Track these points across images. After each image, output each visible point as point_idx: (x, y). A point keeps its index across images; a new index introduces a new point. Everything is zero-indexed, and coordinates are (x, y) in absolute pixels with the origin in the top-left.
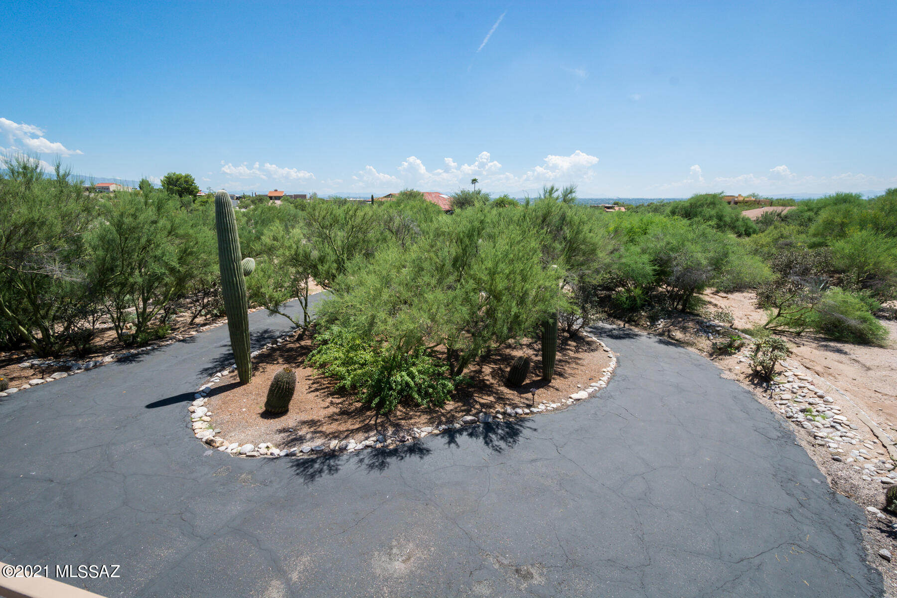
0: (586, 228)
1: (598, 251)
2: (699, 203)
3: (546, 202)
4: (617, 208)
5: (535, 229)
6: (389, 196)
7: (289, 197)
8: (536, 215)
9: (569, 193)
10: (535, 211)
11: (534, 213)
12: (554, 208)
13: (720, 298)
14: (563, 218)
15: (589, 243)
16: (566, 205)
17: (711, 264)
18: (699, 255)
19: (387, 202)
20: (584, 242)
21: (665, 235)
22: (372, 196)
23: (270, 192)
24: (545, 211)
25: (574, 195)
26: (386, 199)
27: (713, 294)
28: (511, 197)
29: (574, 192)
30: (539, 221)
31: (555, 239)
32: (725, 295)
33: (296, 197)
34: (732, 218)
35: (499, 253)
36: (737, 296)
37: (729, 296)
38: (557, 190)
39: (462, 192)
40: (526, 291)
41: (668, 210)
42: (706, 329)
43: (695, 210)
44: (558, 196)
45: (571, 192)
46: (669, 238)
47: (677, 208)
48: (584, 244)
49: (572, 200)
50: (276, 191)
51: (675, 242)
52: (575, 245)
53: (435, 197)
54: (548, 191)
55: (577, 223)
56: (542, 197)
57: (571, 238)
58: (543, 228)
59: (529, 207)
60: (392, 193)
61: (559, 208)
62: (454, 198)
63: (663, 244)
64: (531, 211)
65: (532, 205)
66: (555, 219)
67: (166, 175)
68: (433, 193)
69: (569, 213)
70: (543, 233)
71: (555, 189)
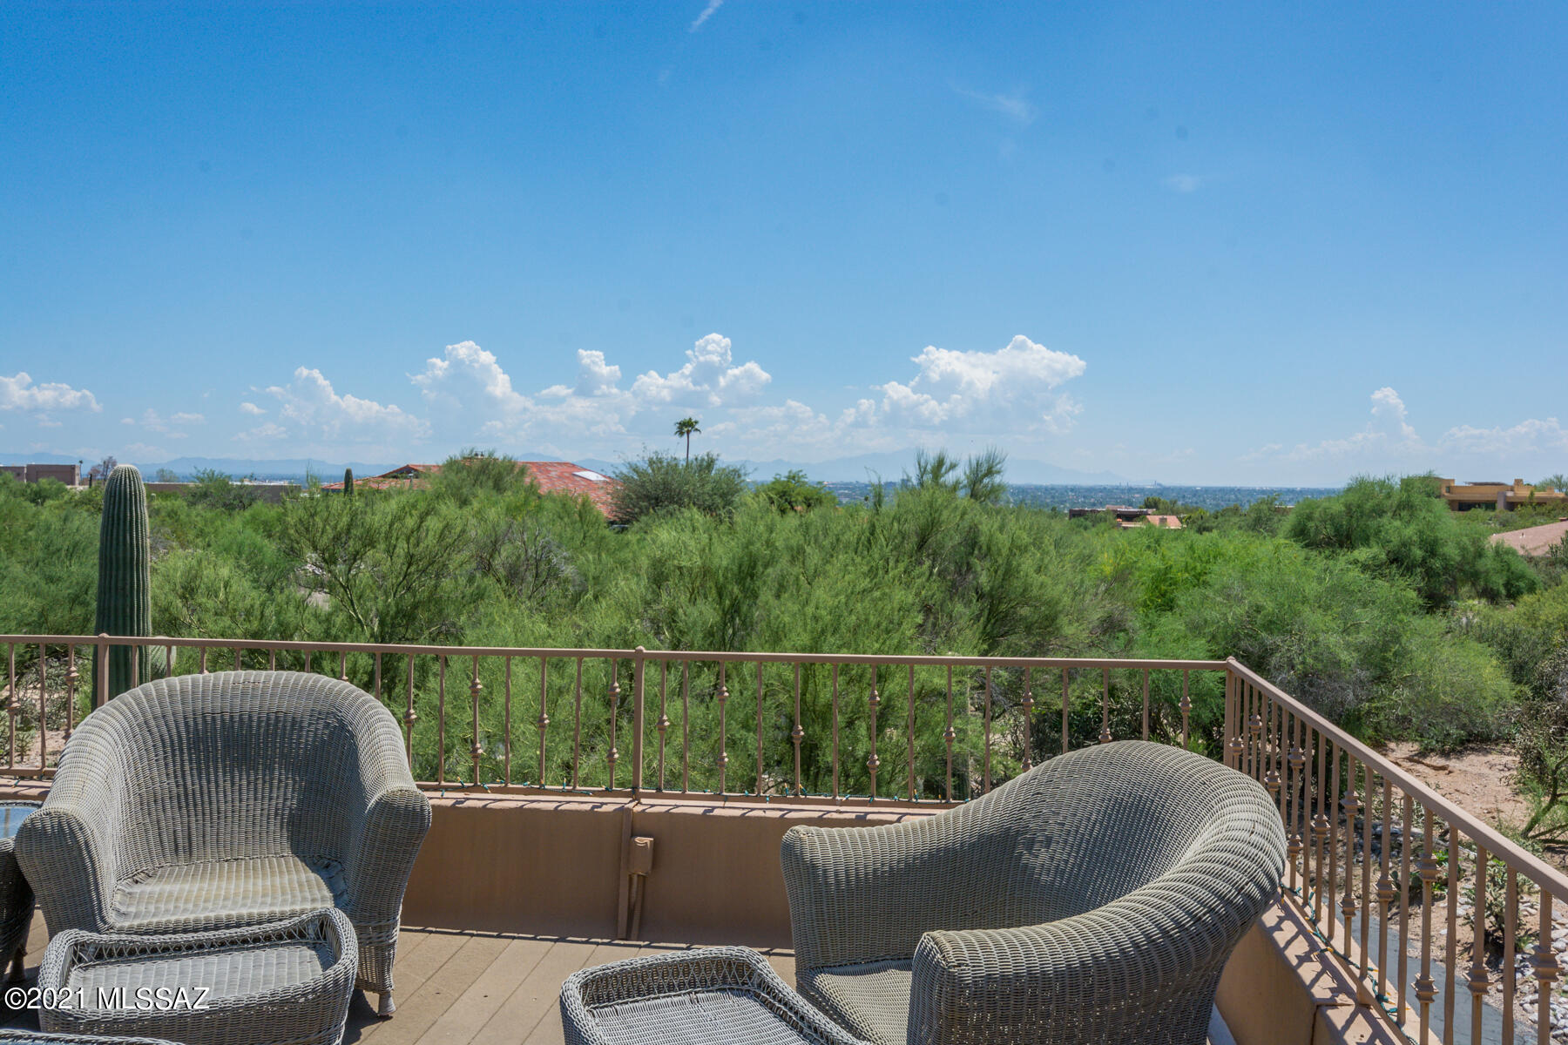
0: (1027, 564)
1: (1063, 620)
2: (1369, 505)
3: (926, 496)
4: (1154, 519)
5: (901, 567)
6: (406, 472)
7: (10, 475)
8: (900, 531)
9: (986, 475)
10: (897, 518)
11: (896, 524)
12: (945, 514)
13: (1428, 770)
14: (972, 542)
15: (1039, 599)
16: (977, 506)
17: (1365, 662)
18: (1333, 640)
19: (400, 492)
20: (1025, 598)
21: (1249, 586)
22: (348, 473)
24: (922, 521)
25: (997, 479)
26: (393, 482)
27: (1410, 759)
28: (812, 478)
29: (999, 472)
30: (910, 545)
31: (953, 590)
32: (1440, 761)
34: (1463, 549)
35: (824, 613)
36: (1473, 763)
37: (1453, 763)
38: (953, 467)
39: (651, 462)
40: (889, 699)
41: (1288, 522)
42: (1380, 845)
43: (1361, 523)
44: (958, 483)
45: (990, 472)
46: (1259, 597)
47: (1309, 518)
48: (1026, 604)
49: (995, 491)
51: (1270, 606)
52: (1003, 607)
53: (560, 477)
54: (929, 468)
55: (1005, 552)
56: (915, 481)
57: (992, 589)
58: (921, 563)
59: (884, 509)
60: (414, 462)
61: (958, 513)
62: (626, 480)
63: (1240, 610)
64: (887, 521)
65: (889, 505)
66: (951, 540)
68: (552, 465)
69: (987, 526)
70: (922, 574)
71: (947, 463)
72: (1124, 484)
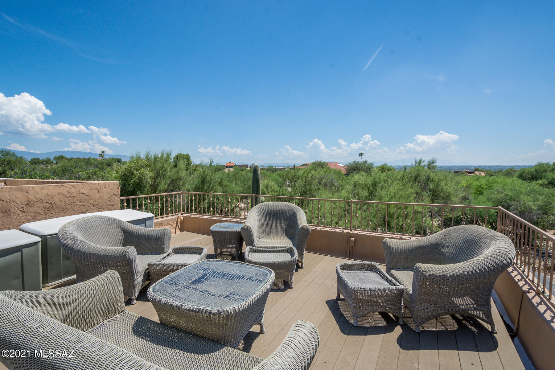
0: (443, 184)
1: (452, 197)
3: (417, 168)
4: (477, 173)
5: (411, 184)
6: (304, 165)
7: (238, 166)
8: (410, 176)
10: (410, 173)
12: (422, 172)
14: (428, 179)
15: (446, 192)
16: (430, 170)
17: (540, 209)
19: (304, 169)
20: (442, 191)
21: (505, 189)
22: (294, 165)
23: (227, 163)
24: (416, 174)
25: (435, 164)
26: (302, 167)
28: (389, 165)
29: (435, 163)
30: (413, 179)
31: (423, 189)
33: (242, 166)
35: (392, 194)
38: (424, 162)
39: (353, 162)
40: (408, 213)
41: (517, 174)
42: (544, 255)
43: (540, 174)
44: (425, 165)
45: (433, 163)
46: (508, 192)
47: (523, 173)
48: (442, 193)
49: (434, 167)
50: (230, 162)
51: (511, 194)
52: (436, 193)
53: (335, 165)
54: (418, 162)
55: (437, 181)
56: (414, 165)
57: (433, 189)
58: (415, 183)
59: (406, 171)
60: (306, 163)
61: (425, 172)
62: (348, 166)
63: (502, 195)
64: (407, 174)
65: (408, 170)
66: (423, 178)
67: (176, 155)
68: (333, 163)
69: (432, 175)
70: (416, 186)
71: (422, 161)
72: (469, 165)
